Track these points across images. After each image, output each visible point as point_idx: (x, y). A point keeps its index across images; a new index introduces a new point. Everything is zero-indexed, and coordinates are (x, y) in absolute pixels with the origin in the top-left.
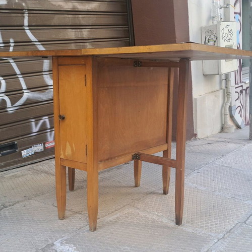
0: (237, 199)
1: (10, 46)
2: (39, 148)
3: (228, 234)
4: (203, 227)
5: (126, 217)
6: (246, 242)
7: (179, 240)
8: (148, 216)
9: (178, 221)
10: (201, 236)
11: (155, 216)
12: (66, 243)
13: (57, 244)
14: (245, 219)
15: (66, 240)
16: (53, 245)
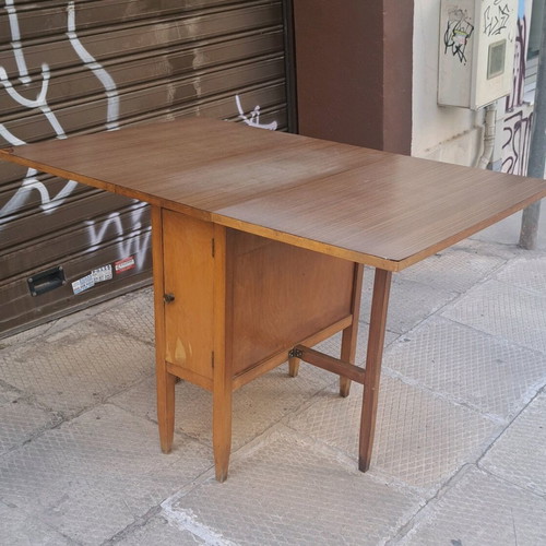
0: (472, 408)
1: (43, 79)
2: (104, 273)
3: (445, 488)
4: (405, 473)
5: (275, 450)
6: (471, 506)
7: (362, 501)
8: (311, 449)
9: (363, 465)
10: (398, 493)
11: (324, 448)
12: (181, 506)
13: (166, 506)
14: (478, 456)
15: (179, 500)
16: (160, 508)
